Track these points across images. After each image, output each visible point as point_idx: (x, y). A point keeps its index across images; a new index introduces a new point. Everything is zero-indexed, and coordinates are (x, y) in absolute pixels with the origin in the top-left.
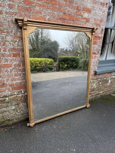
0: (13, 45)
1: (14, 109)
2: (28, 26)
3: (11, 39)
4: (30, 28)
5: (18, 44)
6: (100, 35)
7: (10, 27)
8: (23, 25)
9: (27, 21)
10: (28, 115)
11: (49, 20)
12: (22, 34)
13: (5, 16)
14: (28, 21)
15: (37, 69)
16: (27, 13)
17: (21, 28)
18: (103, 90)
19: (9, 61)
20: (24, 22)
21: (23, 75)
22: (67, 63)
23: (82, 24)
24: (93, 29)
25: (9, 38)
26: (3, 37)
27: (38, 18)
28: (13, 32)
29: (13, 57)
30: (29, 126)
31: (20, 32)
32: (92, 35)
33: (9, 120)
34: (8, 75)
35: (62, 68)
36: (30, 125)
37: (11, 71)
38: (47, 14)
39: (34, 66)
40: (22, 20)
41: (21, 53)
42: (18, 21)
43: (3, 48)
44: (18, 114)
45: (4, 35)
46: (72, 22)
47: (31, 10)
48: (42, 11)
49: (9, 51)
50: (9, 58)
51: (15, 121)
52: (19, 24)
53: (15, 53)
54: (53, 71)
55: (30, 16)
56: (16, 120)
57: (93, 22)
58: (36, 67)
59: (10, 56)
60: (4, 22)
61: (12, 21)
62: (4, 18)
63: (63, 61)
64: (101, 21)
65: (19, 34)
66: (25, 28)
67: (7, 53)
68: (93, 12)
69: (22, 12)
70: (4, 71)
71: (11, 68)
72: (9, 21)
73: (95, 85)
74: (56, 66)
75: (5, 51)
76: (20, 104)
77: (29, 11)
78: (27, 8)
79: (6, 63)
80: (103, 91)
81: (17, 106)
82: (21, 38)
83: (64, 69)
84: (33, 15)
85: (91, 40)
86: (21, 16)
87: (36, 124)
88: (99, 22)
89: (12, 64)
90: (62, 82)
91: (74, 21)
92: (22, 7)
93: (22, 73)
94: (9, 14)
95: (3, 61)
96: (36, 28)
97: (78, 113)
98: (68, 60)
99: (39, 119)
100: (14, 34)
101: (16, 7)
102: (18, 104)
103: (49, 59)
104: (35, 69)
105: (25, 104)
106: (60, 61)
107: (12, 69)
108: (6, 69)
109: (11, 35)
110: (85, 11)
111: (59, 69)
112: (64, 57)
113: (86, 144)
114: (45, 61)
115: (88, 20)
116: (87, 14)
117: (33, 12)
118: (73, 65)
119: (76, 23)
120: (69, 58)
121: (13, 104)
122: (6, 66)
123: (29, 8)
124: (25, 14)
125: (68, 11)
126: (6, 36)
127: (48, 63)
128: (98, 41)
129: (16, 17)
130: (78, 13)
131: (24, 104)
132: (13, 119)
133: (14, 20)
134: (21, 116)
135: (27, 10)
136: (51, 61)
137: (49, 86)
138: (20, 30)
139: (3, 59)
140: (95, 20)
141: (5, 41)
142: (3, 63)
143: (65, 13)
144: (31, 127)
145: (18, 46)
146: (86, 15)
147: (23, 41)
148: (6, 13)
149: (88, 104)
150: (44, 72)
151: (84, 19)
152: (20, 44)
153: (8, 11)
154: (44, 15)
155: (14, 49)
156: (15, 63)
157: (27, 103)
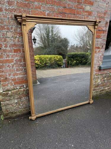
0: (14, 41)
1: (17, 103)
2: (27, 22)
3: (12, 35)
4: (29, 24)
5: (18, 40)
6: (104, 29)
7: (10, 24)
8: (22, 21)
9: (25, 16)
10: (30, 109)
11: (48, 14)
12: (22, 30)
13: (5, 13)
14: (27, 17)
15: (47, 65)
16: (26, 9)
17: (20, 24)
18: (108, 86)
19: (10, 57)
20: (23, 18)
21: (24, 70)
22: (76, 59)
23: (84, 18)
24: (96, 22)
25: (9, 34)
26: (4, 33)
27: (37, 13)
28: (13, 28)
29: (14, 52)
30: (31, 120)
31: (20, 28)
32: (95, 28)
33: (12, 113)
34: (10, 70)
35: (71, 64)
36: (31, 118)
37: (13, 66)
38: (47, 9)
39: (45, 62)
40: (21, 16)
41: (21, 49)
42: (17, 18)
43: (4, 44)
44: (21, 107)
45: (4, 31)
46: (73, 16)
47: (30, 6)
48: (41, 6)
49: (10, 47)
50: (11, 54)
51: (18, 114)
52: (18, 20)
53: (15, 48)
54: (62, 68)
55: (29, 11)
57: (96, 15)
58: (46, 63)
59: (11, 51)
60: (4, 19)
61: (11, 17)
62: (4, 15)
63: (72, 57)
64: (105, 14)
65: (19, 30)
66: (24, 23)
67: (8, 48)
68: (95, 4)
69: (21, 8)
70: (6, 66)
71: (12, 63)
72: (8, 18)
73: (99, 81)
74: (65, 63)
75: (6, 47)
76: (22, 97)
77: (28, 7)
78: (26, 4)
79: (7, 59)
80: (109, 88)
81: (19, 99)
82: (21, 34)
83: (73, 65)
84: (32, 11)
85: (93, 34)
86: (20, 12)
87: (37, 118)
88: (103, 15)
89: (13, 59)
90: (69, 78)
91: (74, 14)
92: (21, 3)
93: (24, 68)
94: (9, 11)
95: (4, 57)
96: (35, 23)
97: (80, 109)
98: (77, 56)
100: (15, 30)
101: (15, 4)
103: (58, 56)
104: (45, 65)
105: (27, 98)
106: (69, 58)
107: (14, 65)
108: (8, 64)
109: (11, 32)
110: (87, 3)
111: (68, 65)
112: (73, 53)
113: (85, 140)
114: (55, 58)
115: (90, 13)
116: (89, 6)
117: (31, 8)
118: (82, 62)
119: (78, 17)
120: (78, 55)
121: (16, 98)
122: (7, 61)
123: (28, 3)
124: (24, 10)
125: (69, 5)
126: (6, 33)
127: (57, 59)
128: (102, 34)
129: (15, 14)
130: (80, 6)
132: (16, 112)
133: (13, 16)
134: (24, 109)
135: (26, 5)
136: (60, 58)
137: (57, 81)
138: (19, 26)
139: (4, 54)
140: (98, 12)
141: (6, 37)
142: (5, 58)
143: (65, 7)
144: (32, 120)
145: (18, 42)
146: (88, 8)
147: (22, 37)
148: (6, 10)
149: (91, 100)
150: (54, 68)
151: (86, 12)
152: (20, 39)
153: (8, 8)
154: (43, 10)
155: (15, 45)
156: (16, 58)
157: (29, 97)
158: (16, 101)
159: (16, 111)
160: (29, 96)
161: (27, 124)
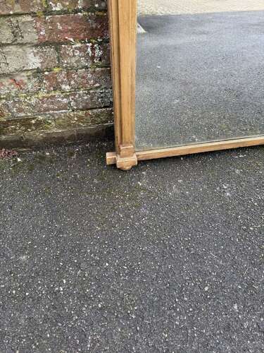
10: (111, 116)
30: (114, 167)
33: (25, 122)
36: (115, 159)
44: (65, 101)
51: (54, 130)
56: (59, 126)
76: (68, 43)
81: (50, 51)
99: (161, 143)
102: (57, 45)
105: (98, 53)
121: (27, 38)
131: (93, 49)
132: (45, 122)
134: (80, 113)
157: (105, 43)
158: (34, 61)
159: (40, 118)
160: (108, 41)
161: (96, 181)
